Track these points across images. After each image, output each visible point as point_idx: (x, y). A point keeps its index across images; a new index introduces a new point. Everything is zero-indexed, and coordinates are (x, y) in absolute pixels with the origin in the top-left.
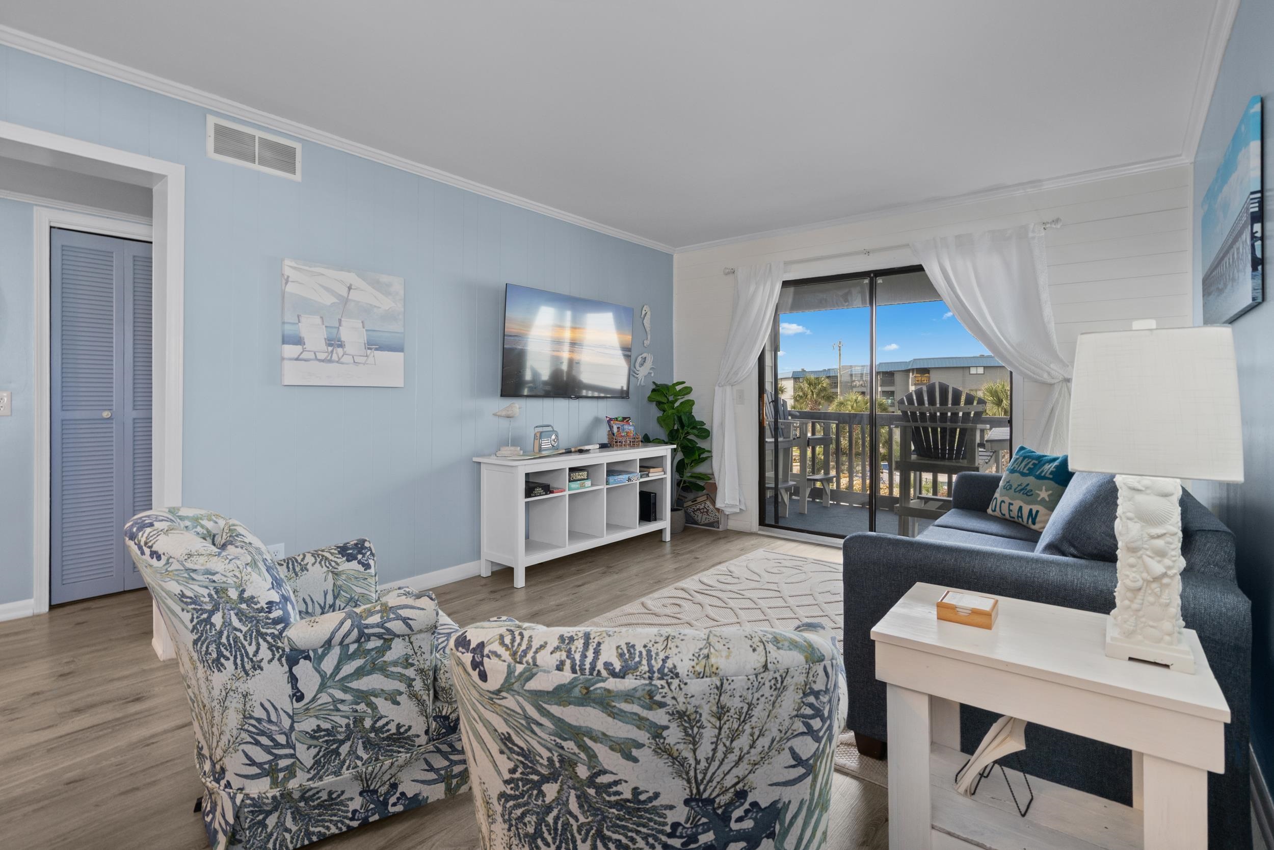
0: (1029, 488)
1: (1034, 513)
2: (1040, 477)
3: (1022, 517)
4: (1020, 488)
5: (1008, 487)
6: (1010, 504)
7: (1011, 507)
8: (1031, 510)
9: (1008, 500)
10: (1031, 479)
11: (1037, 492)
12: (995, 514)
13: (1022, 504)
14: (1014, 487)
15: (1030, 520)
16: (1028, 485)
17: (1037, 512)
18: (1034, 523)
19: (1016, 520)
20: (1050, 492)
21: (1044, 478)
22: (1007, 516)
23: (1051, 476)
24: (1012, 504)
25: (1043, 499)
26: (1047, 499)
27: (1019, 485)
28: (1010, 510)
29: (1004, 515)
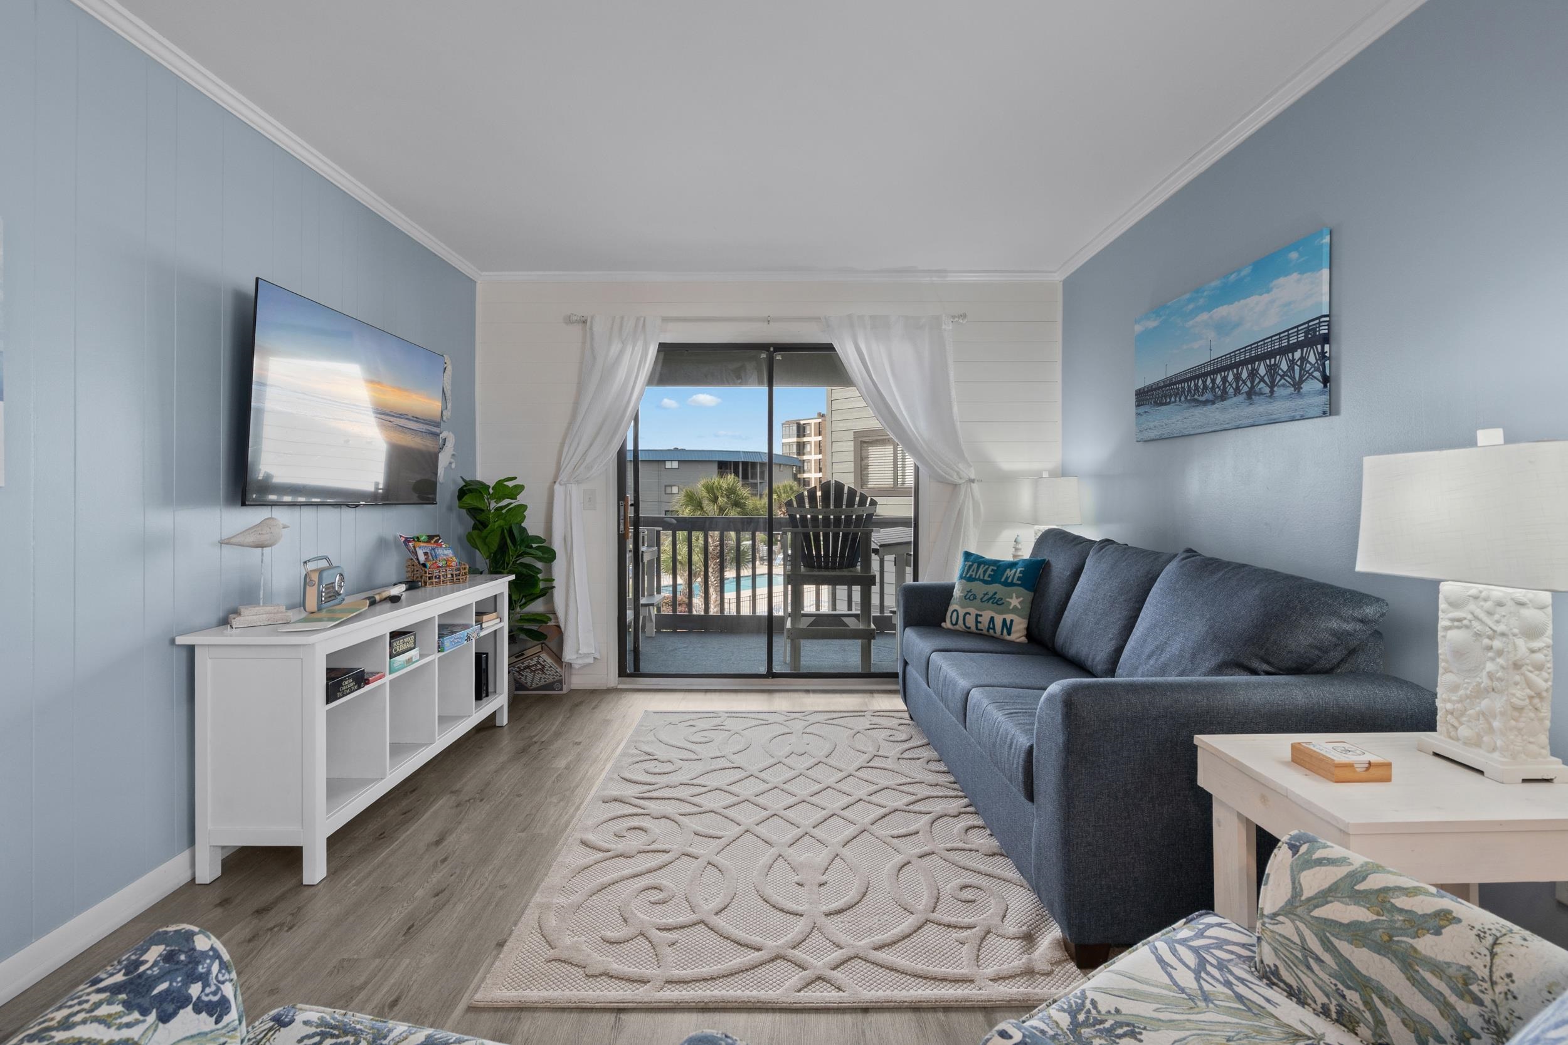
0: (997, 596)
1: (1008, 622)
2: (1007, 584)
3: (994, 629)
4: (987, 597)
5: (969, 597)
6: (977, 615)
7: (980, 619)
8: (1004, 620)
9: (973, 611)
10: (996, 587)
11: (1008, 600)
12: (957, 627)
13: (993, 614)
14: (979, 597)
15: (1005, 631)
16: (995, 593)
17: (1012, 621)
18: (1009, 634)
19: (985, 632)
20: (1021, 599)
21: (1012, 584)
22: (973, 629)
23: (1020, 582)
24: (981, 616)
25: (1015, 607)
26: (1019, 607)
27: (985, 595)
28: (977, 622)
29: (970, 628)
